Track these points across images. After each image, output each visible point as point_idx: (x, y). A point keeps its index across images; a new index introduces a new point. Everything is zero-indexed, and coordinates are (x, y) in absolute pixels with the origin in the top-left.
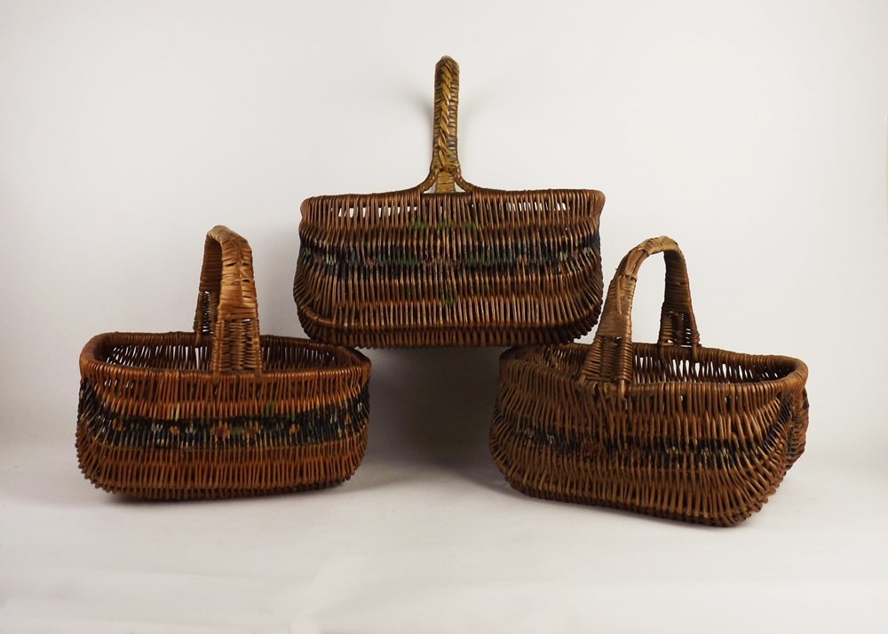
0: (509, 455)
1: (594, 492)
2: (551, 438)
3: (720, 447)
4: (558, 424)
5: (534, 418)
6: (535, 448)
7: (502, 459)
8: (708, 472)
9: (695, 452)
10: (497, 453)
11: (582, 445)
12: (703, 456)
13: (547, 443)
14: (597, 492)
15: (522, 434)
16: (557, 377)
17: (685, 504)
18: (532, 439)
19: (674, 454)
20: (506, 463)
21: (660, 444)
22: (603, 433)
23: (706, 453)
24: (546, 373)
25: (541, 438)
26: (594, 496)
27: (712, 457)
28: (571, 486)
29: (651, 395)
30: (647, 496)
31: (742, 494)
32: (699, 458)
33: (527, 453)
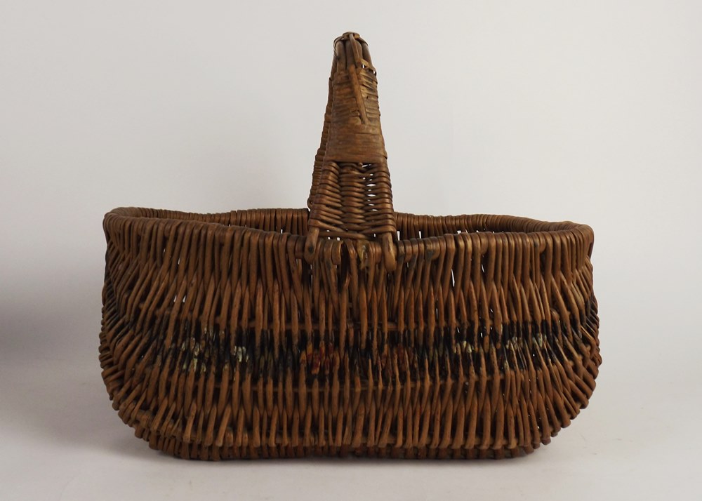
0: (151, 391)
1: (322, 436)
2: (240, 353)
3: (535, 334)
4: (260, 324)
5: (204, 318)
6: (207, 374)
7: (137, 399)
8: (521, 376)
9: (499, 345)
10: (123, 390)
11: (304, 356)
12: (509, 351)
13: (233, 361)
14: (326, 434)
15: (177, 351)
16: (254, 240)
17: (480, 432)
18: (201, 357)
19: (465, 353)
20: (145, 407)
21: (445, 340)
22: (347, 331)
23: (513, 345)
24: (228, 235)
25: (219, 353)
26: (323, 442)
27: (524, 350)
28: (279, 432)
29: (436, 256)
30: (417, 428)
31: (565, 404)
32: (504, 354)
33: (191, 383)
